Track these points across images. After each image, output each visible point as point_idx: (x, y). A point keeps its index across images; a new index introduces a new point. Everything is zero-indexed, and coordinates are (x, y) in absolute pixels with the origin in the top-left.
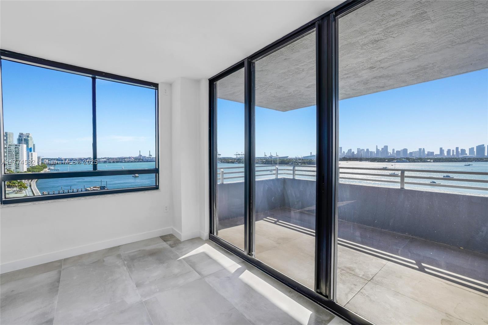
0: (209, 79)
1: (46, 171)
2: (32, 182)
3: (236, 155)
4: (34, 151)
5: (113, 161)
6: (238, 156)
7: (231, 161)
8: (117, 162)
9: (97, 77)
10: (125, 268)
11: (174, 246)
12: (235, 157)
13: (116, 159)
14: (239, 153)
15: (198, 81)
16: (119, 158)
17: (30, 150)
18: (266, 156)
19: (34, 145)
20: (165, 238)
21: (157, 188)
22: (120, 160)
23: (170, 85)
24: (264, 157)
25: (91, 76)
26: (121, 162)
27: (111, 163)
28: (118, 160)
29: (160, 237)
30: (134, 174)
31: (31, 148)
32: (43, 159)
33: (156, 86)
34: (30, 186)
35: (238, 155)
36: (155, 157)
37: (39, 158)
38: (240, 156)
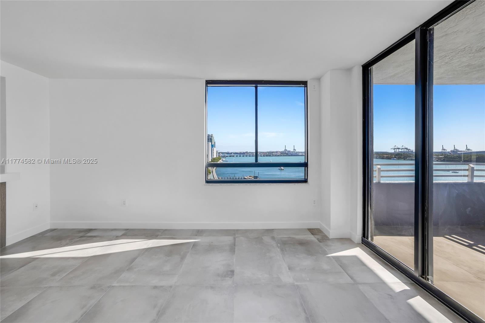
0: (362, 66)
1: (220, 162)
2: (213, 170)
3: (394, 149)
4: (215, 147)
5: (264, 155)
6: (398, 150)
7: (386, 157)
8: (267, 156)
9: (258, 85)
10: (279, 250)
11: (322, 241)
12: (393, 151)
13: (266, 153)
14: (399, 147)
15: (349, 70)
16: (269, 153)
17: (212, 146)
18: (445, 150)
19: (215, 142)
20: (313, 231)
21: (305, 181)
22: (269, 154)
23: (319, 79)
24: (442, 152)
25: (254, 85)
26: (270, 156)
27: (262, 156)
28: (268, 154)
29: (308, 229)
30: (280, 166)
31: (213, 145)
32: (219, 153)
33: (304, 83)
34: (212, 172)
35: (396, 149)
36: (304, 151)
37: (217, 152)
38: (400, 150)
